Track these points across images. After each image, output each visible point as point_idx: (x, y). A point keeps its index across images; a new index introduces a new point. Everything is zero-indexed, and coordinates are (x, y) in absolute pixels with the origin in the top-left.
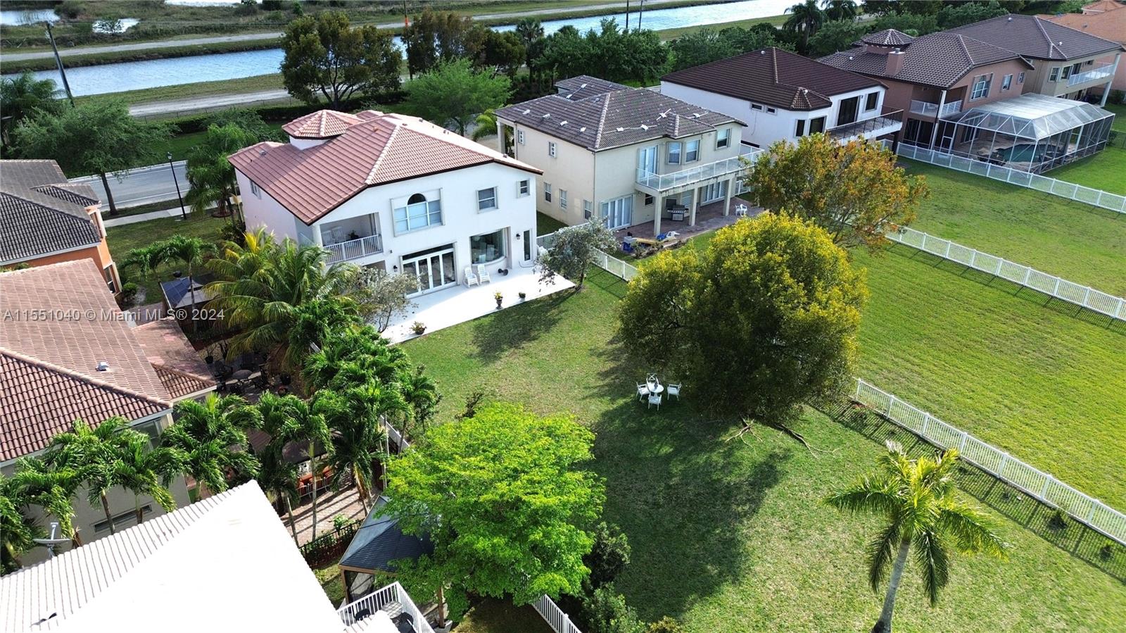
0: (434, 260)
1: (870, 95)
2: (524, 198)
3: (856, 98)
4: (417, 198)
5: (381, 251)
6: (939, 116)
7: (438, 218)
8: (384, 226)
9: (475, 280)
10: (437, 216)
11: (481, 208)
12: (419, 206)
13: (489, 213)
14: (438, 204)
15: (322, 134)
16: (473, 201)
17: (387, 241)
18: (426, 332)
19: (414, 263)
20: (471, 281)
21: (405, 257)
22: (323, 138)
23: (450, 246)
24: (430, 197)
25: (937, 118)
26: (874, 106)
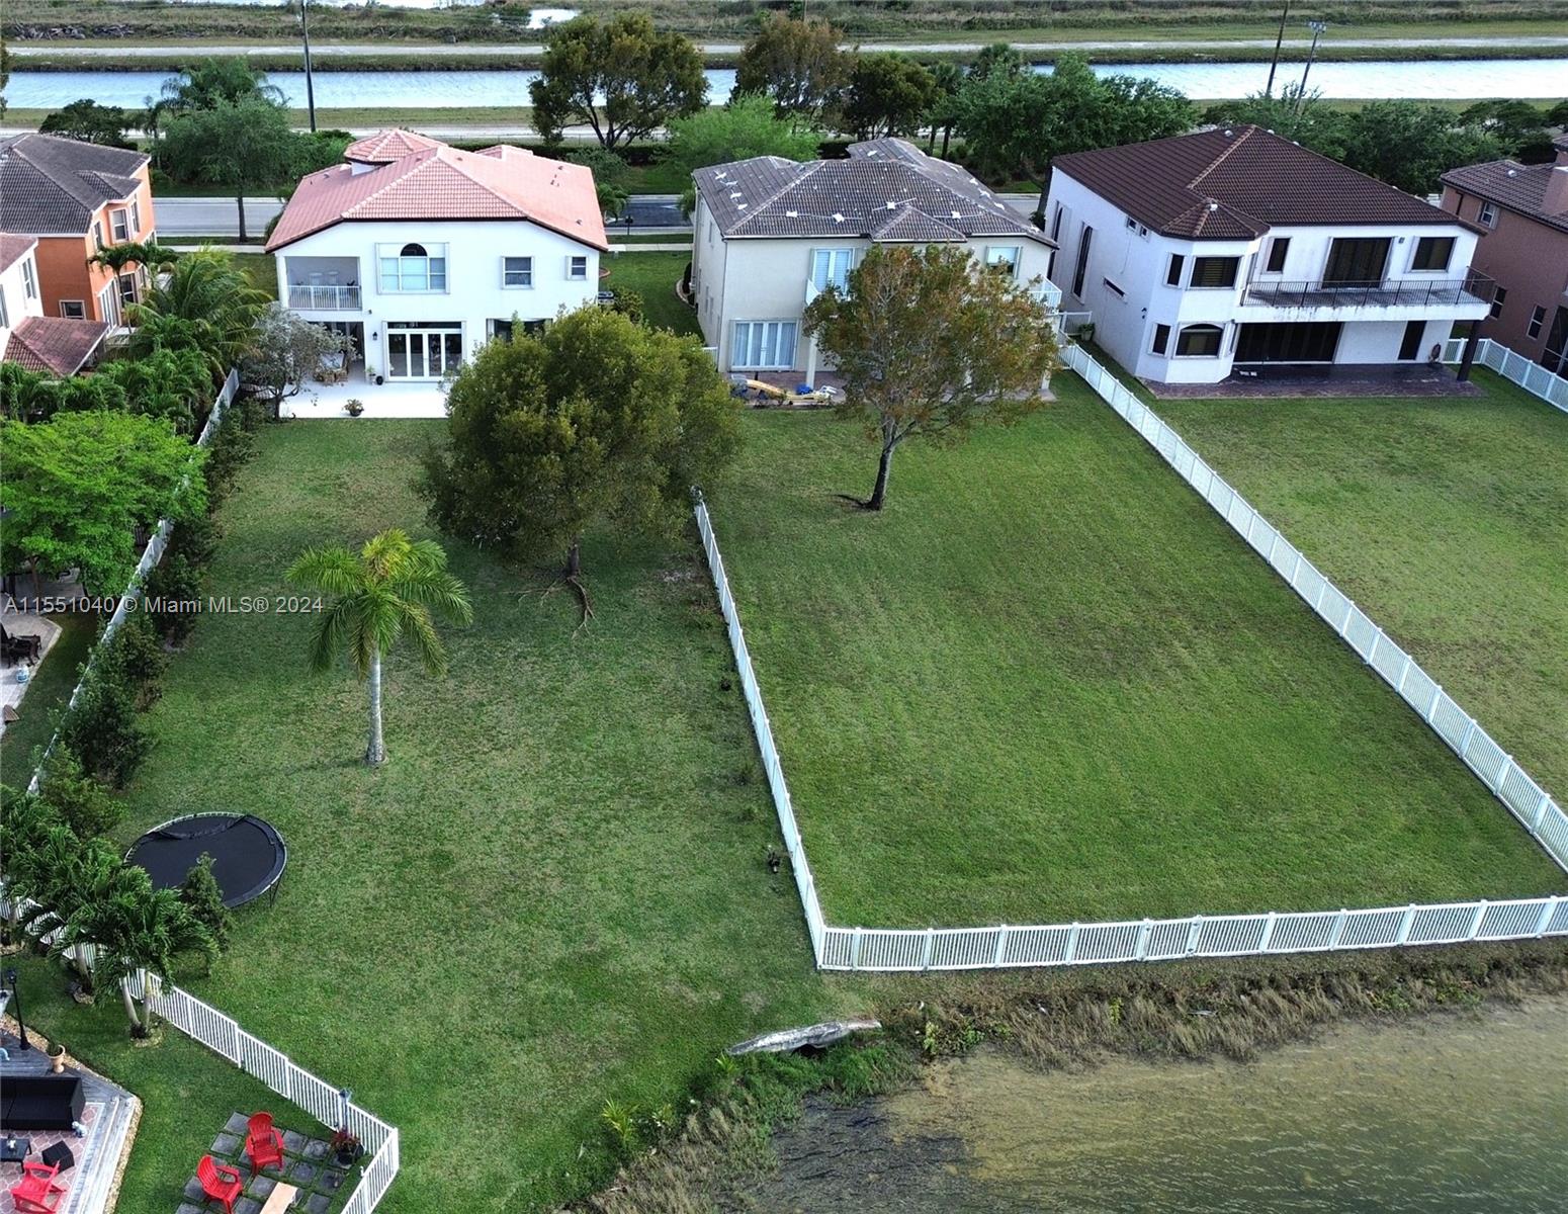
0: (434, 339)
1: (1423, 240)
2: (578, 281)
3: (1387, 241)
4: (413, 250)
5: (361, 309)
7: (440, 283)
8: (367, 277)
10: (439, 277)
11: (507, 283)
12: (415, 263)
13: (517, 293)
14: (440, 264)
15: (370, 158)
16: (497, 271)
17: (369, 294)
18: (362, 416)
19: (404, 336)
21: (391, 325)
23: (457, 325)
24: (432, 252)
26: (1443, 264)
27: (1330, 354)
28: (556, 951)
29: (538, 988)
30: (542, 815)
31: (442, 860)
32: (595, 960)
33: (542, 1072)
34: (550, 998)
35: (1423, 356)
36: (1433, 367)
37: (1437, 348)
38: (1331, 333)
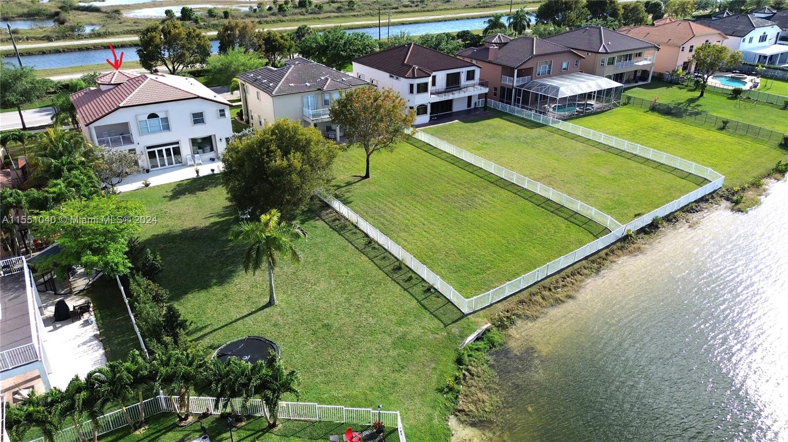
0: (168, 150)
1: (468, 71)
2: (222, 119)
3: (459, 73)
4: (153, 116)
5: (133, 143)
6: (515, 85)
7: (167, 127)
8: (134, 129)
9: (193, 163)
10: (166, 126)
11: (195, 123)
12: (154, 120)
13: (199, 126)
14: (166, 120)
15: (112, 82)
16: (190, 120)
17: (135, 137)
18: (150, 186)
19: (154, 151)
20: (189, 163)
21: (148, 148)
22: (112, 84)
23: (177, 143)
24: (161, 115)
25: (513, 86)
26: (473, 78)
27: (451, 109)
28: (389, 340)
29: (393, 353)
30: (348, 300)
31: (327, 326)
32: (403, 337)
33: (414, 378)
34: (399, 355)
35: (473, 106)
36: (476, 109)
37: (476, 103)
38: (449, 103)
